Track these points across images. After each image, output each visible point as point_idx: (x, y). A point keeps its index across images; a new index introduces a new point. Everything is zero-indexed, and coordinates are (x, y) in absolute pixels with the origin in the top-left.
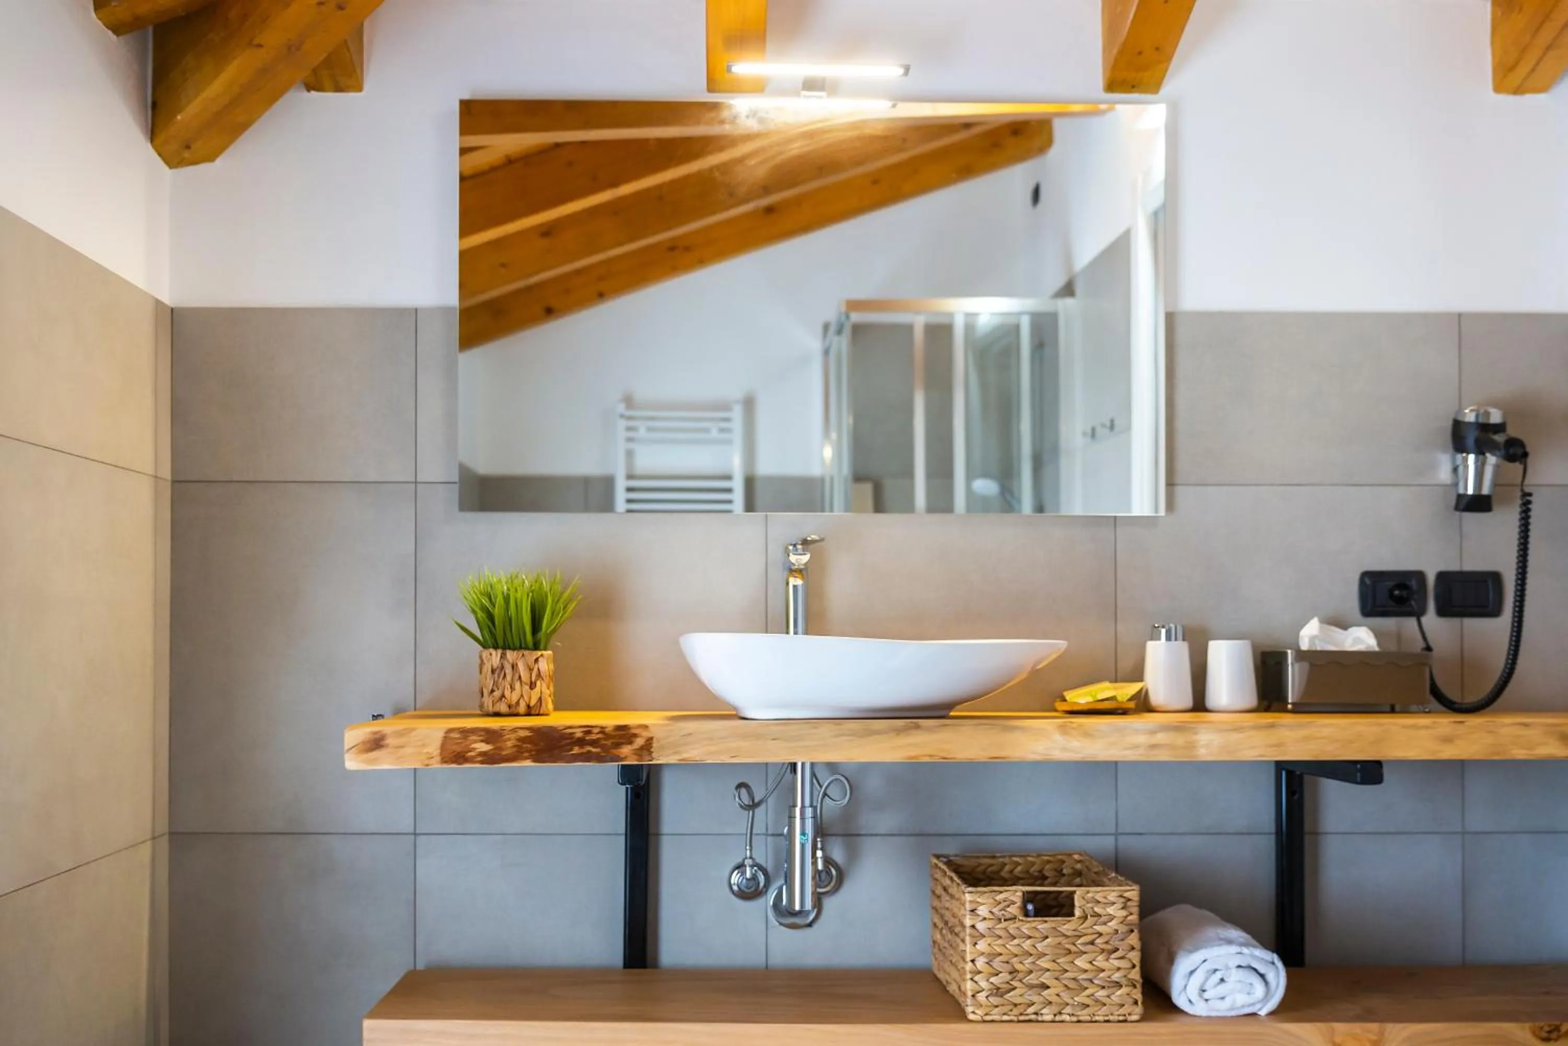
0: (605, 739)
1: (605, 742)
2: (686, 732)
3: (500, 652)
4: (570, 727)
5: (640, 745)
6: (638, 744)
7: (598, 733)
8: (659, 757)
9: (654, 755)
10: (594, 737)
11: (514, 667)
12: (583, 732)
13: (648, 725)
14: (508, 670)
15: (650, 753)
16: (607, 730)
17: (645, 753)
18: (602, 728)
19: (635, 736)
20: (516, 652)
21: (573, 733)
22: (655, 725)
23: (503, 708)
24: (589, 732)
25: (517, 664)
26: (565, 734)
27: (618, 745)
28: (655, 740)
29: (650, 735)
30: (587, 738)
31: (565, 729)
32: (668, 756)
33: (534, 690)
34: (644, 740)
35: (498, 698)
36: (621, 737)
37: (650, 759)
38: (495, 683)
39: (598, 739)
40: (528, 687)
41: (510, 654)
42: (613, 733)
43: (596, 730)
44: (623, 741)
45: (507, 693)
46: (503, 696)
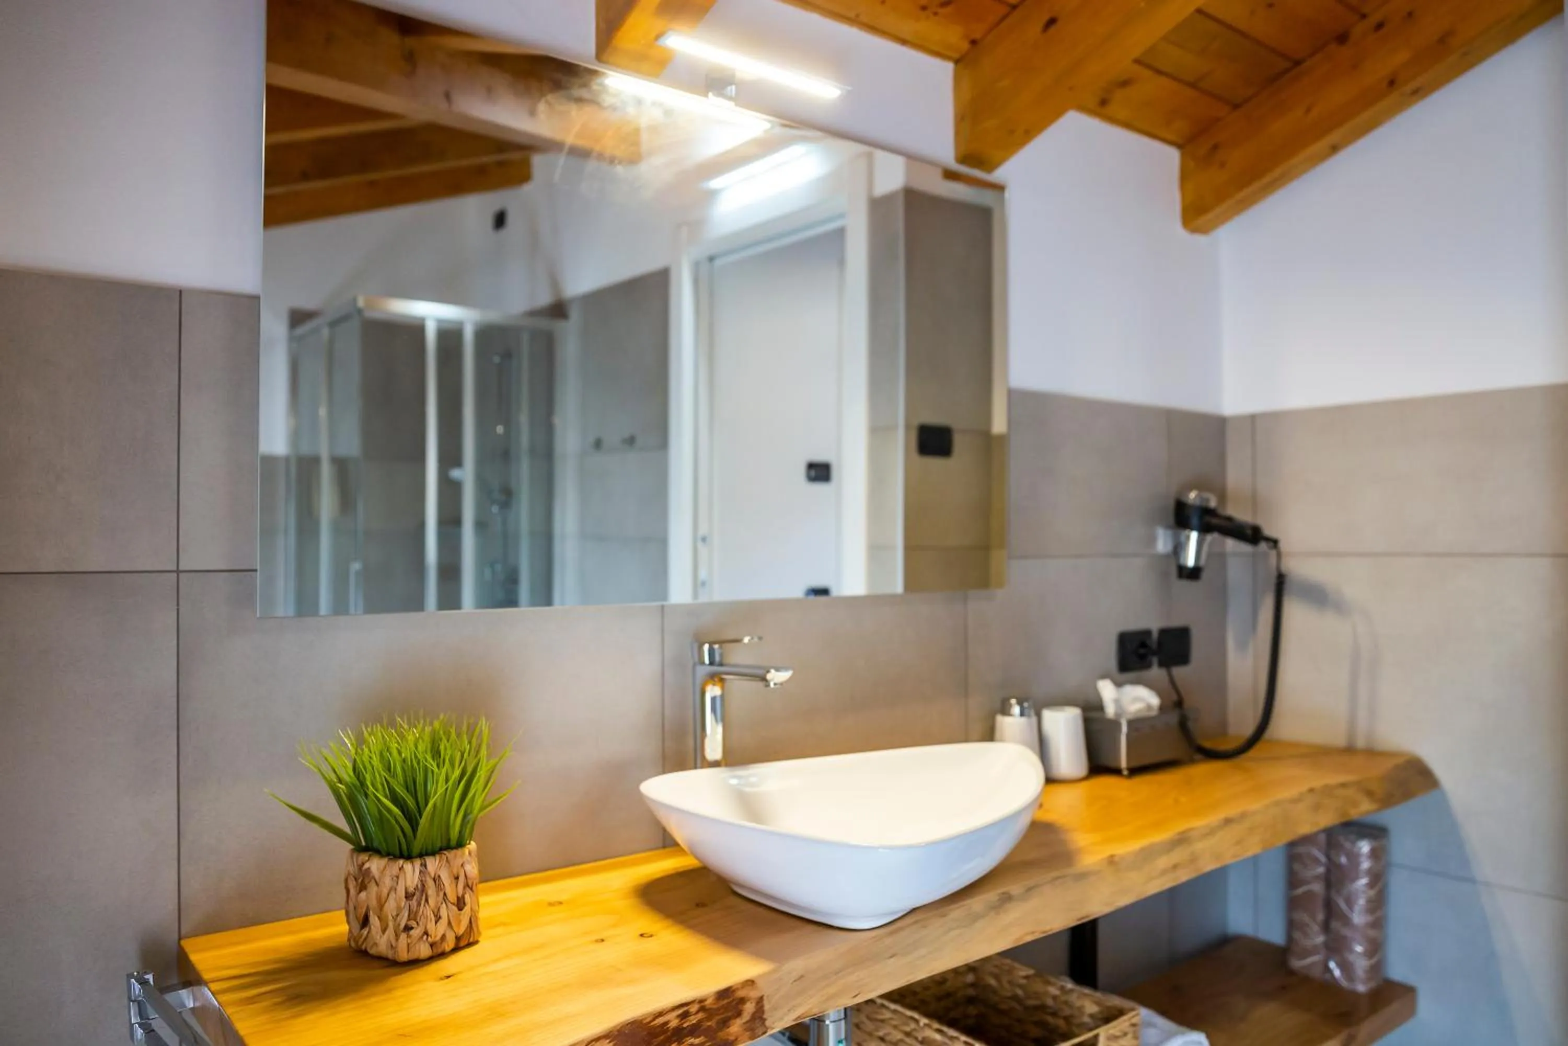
0: (709, 1019)
1: (709, 1024)
2: (795, 975)
3: (418, 863)
4: (660, 1014)
5: (751, 1014)
6: (749, 1013)
7: (697, 1012)
8: (773, 1023)
9: (767, 1023)
10: (693, 1020)
11: (437, 879)
12: (678, 1016)
13: (754, 979)
14: (431, 890)
15: (763, 1020)
16: (707, 1003)
17: (758, 1023)
18: (701, 1001)
19: (743, 1001)
20: (438, 857)
21: (666, 1023)
22: (760, 976)
23: (424, 951)
24: (685, 1015)
25: (439, 876)
26: (655, 1027)
27: (725, 1023)
28: (765, 998)
29: (759, 994)
30: (685, 1025)
31: (654, 1020)
32: (781, 1019)
33: (464, 910)
34: (754, 1004)
35: (417, 939)
36: (726, 1008)
37: (764, 1030)
38: (413, 916)
39: (700, 1022)
40: (455, 908)
41: (432, 864)
42: (715, 1007)
43: (694, 1008)
44: (730, 1014)
45: (431, 927)
46: (426, 933)
